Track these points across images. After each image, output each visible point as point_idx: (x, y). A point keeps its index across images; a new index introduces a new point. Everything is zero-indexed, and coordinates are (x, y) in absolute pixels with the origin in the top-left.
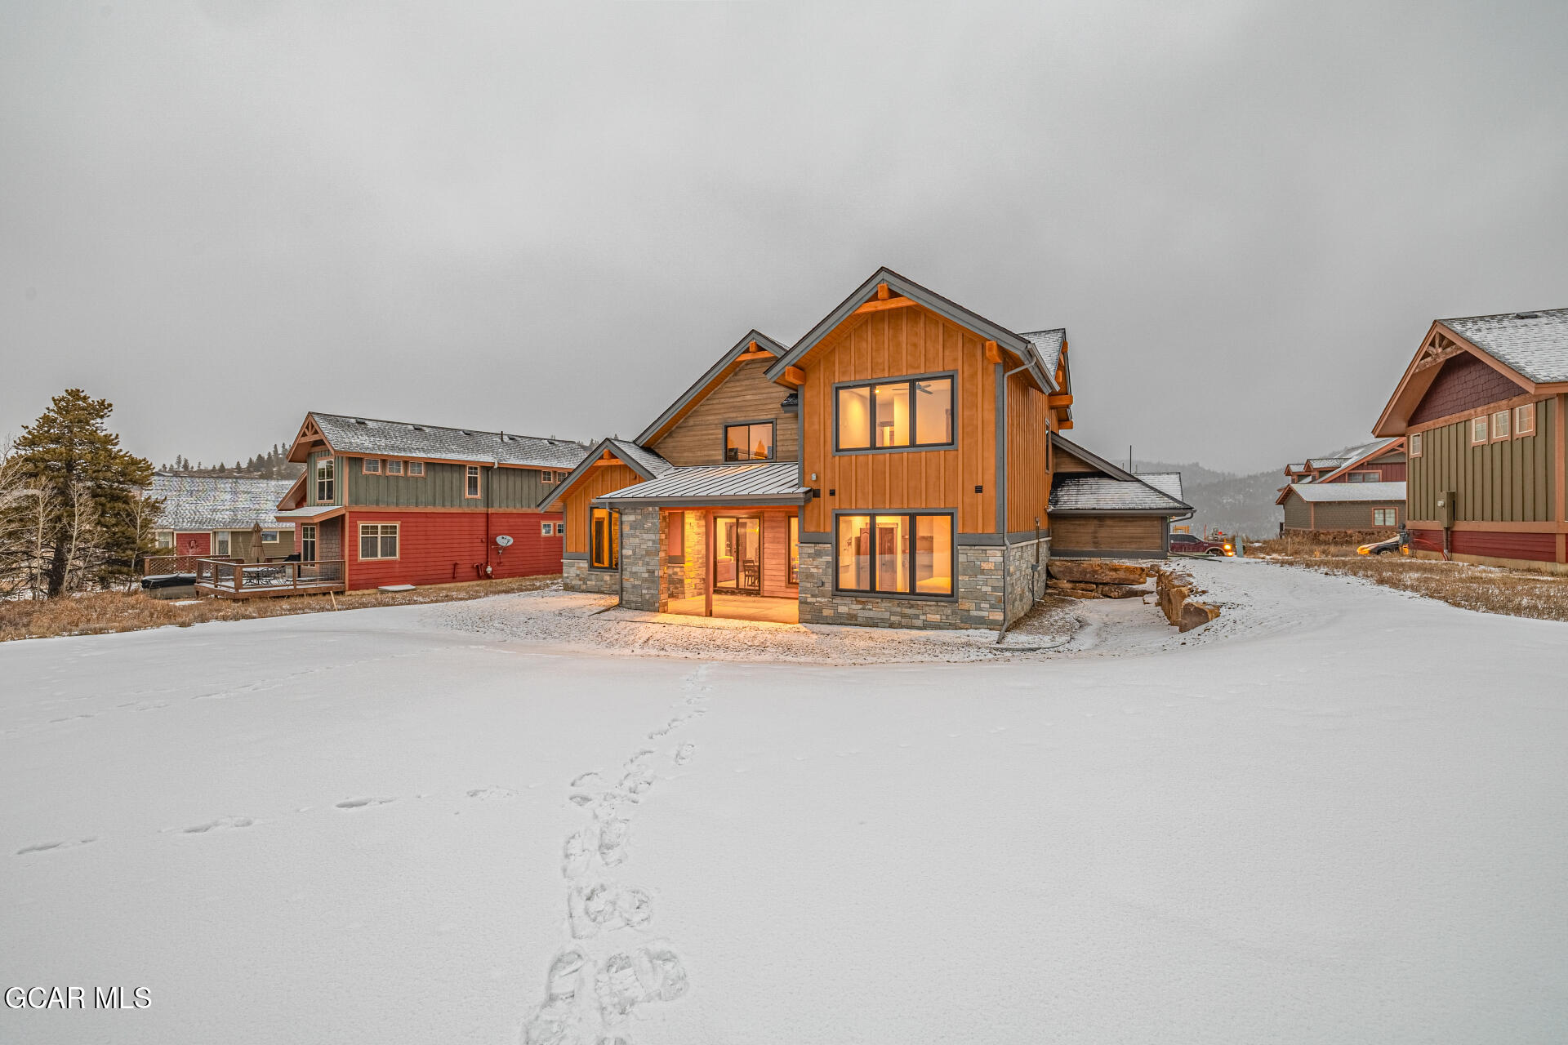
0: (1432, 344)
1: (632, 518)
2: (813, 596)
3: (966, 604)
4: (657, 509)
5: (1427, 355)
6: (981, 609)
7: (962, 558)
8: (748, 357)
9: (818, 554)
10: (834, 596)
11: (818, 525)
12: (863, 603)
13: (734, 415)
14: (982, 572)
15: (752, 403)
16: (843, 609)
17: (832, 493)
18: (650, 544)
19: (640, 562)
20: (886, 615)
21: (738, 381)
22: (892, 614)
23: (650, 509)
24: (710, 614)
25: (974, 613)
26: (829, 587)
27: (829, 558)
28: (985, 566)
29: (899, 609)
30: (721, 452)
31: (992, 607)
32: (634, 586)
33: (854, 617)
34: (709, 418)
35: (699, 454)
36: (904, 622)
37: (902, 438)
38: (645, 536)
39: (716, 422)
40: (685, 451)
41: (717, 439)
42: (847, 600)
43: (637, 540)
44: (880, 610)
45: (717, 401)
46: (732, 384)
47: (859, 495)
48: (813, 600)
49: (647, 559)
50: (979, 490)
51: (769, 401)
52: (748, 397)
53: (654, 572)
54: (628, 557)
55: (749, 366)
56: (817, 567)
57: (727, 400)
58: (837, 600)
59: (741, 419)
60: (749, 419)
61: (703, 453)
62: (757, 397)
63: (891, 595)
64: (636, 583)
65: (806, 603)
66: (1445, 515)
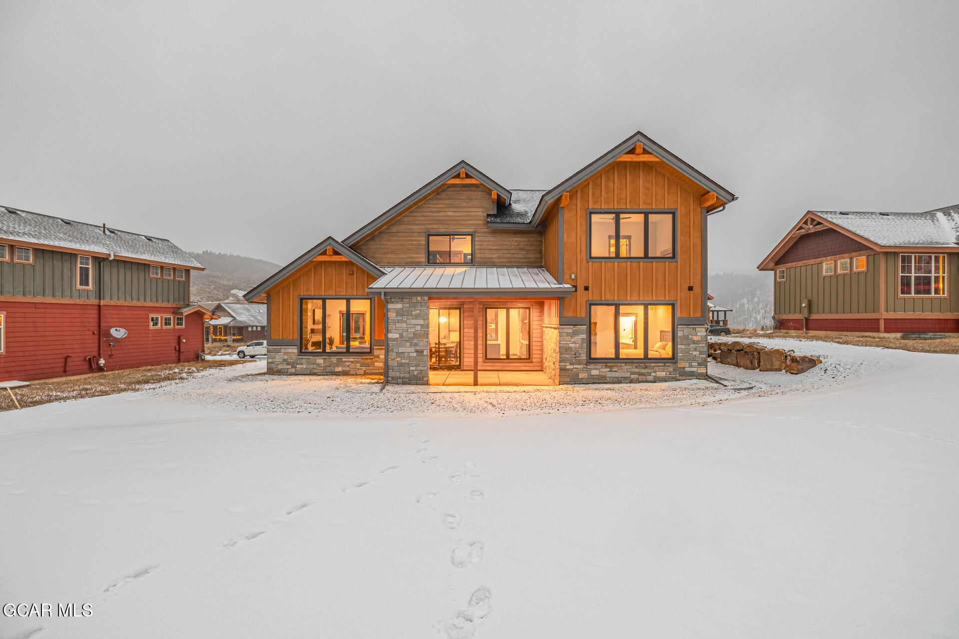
0: (806, 223)
1: (399, 306)
2: (571, 364)
3: (681, 364)
4: (426, 298)
5: (801, 228)
6: (692, 367)
7: (680, 334)
8: (457, 181)
9: (575, 333)
10: (588, 363)
11: (575, 311)
12: (611, 367)
13: (435, 226)
14: (694, 342)
15: (453, 218)
16: (595, 372)
17: (586, 288)
18: (419, 328)
19: (408, 344)
20: (628, 375)
21: (441, 199)
22: (632, 373)
23: (419, 298)
24: (476, 383)
25: (688, 369)
26: (584, 357)
27: (584, 336)
28: (695, 338)
29: (637, 370)
30: (424, 255)
31: (699, 364)
32: (401, 365)
33: (605, 377)
34: (412, 227)
35: (402, 256)
36: (641, 378)
37: (637, 251)
38: (413, 322)
39: (419, 230)
40: (388, 253)
41: (419, 245)
42: (599, 366)
43: (404, 325)
44: (624, 371)
45: (421, 214)
46: (435, 202)
47: (607, 290)
48: (572, 367)
49: (415, 341)
50: (691, 289)
51: (470, 218)
52: (450, 214)
53: (422, 352)
54: (394, 340)
55: (450, 189)
56: (574, 343)
57: (430, 214)
58: (591, 366)
59: (443, 230)
60: (452, 229)
61: (406, 256)
62: (458, 214)
63: (630, 361)
64: (403, 361)
65: (565, 370)
66: (806, 311)
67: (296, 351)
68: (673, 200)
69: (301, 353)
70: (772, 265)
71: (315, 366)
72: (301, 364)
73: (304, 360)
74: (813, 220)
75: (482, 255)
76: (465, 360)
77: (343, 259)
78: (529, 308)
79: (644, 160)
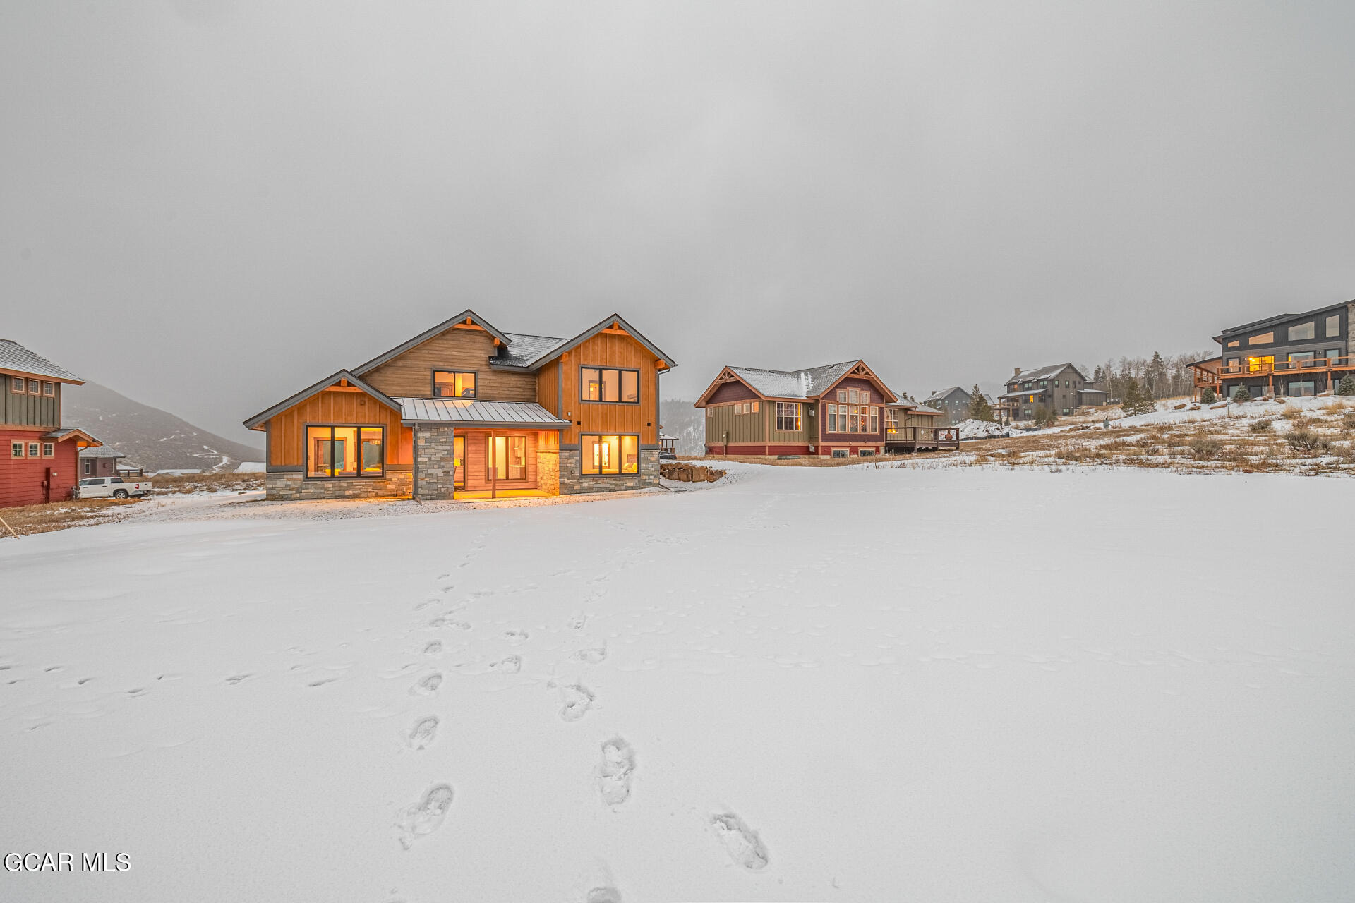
0: (724, 374)
1: (428, 435)
2: (568, 479)
3: (644, 477)
4: (452, 428)
5: (722, 378)
6: (649, 479)
7: (642, 456)
8: (463, 327)
9: (571, 456)
10: (580, 478)
11: (571, 440)
12: (596, 481)
13: (441, 364)
14: (651, 462)
15: (458, 358)
16: (585, 485)
17: (579, 423)
18: (446, 452)
19: (436, 466)
20: (608, 486)
21: (446, 340)
22: (611, 485)
23: (446, 429)
24: (494, 497)
25: (647, 481)
26: (577, 473)
27: (578, 458)
28: (652, 459)
29: (614, 482)
30: (430, 389)
31: (655, 477)
32: (429, 484)
33: (592, 488)
34: (418, 363)
35: (408, 388)
36: (617, 488)
37: (614, 397)
38: (441, 448)
39: (424, 366)
40: (393, 385)
41: (425, 379)
42: (588, 480)
43: (433, 450)
44: (605, 483)
45: (427, 352)
46: (440, 342)
47: (594, 424)
48: (569, 481)
49: (443, 464)
50: (649, 424)
51: (473, 358)
52: (455, 353)
53: (449, 472)
54: (423, 463)
55: (455, 332)
56: (570, 463)
57: (435, 352)
58: (583, 480)
59: (448, 367)
60: (455, 368)
61: (412, 388)
62: (462, 354)
63: (610, 476)
64: (432, 481)
65: (564, 483)
66: (725, 440)
67: (301, 476)
68: (637, 362)
69: (307, 478)
70: (704, 404)
71: (322, 491)
72: (307, 489)
73: (311, 485)
74: (729, 373)
75: (485, 391)
76: (469, 481)
77: (358, 390)
78: (525, 437)
79: (619, 334)
